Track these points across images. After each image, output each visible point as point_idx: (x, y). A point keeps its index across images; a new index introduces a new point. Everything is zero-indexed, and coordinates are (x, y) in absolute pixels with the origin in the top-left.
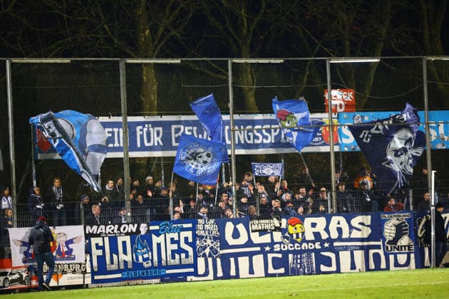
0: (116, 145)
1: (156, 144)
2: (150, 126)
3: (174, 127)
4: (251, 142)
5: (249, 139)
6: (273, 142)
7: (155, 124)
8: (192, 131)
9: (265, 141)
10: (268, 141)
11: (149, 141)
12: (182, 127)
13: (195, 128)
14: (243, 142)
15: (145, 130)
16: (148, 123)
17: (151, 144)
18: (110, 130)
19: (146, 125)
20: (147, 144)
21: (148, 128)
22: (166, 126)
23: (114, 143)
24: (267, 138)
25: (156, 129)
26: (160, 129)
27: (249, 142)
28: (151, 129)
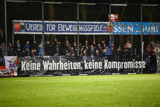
0: (40, 30)
1: (53, 30)
2: (51, 24)
3: (59, 25)
4: (84, 30)
5: (83, 29)
6: (91, 31)
7: (53, 24)
8: (65, 26)
9: (89, 30)
10: (90, 31)
11: (51, 29)
12: (62, 25)
13: (66, 25)
14: (81, 30)
15: (50, 25)
16: (51, 23)
17: (51, 30)
18: (38, 25)
19: (50, 24)
20: (50, 30)
21: (51, 25)
22: (57, 24)
23: (39, 29)
24: (89, 29)
25: (53, 25)
26: (55, 25)
27: (83, 31)
28: (52, 25)
